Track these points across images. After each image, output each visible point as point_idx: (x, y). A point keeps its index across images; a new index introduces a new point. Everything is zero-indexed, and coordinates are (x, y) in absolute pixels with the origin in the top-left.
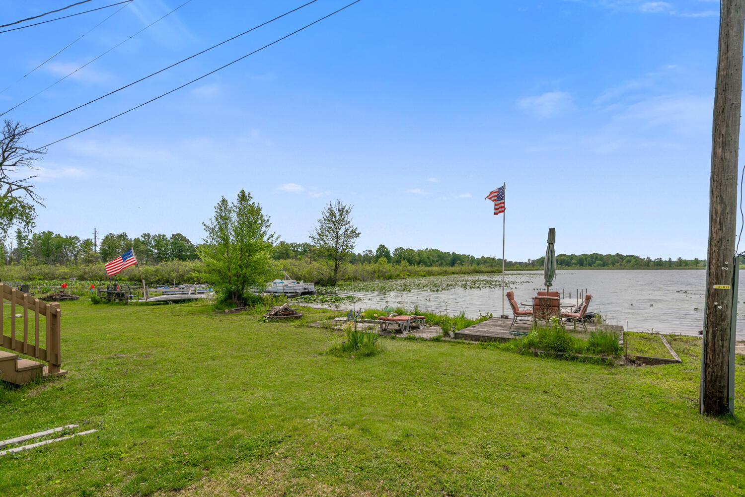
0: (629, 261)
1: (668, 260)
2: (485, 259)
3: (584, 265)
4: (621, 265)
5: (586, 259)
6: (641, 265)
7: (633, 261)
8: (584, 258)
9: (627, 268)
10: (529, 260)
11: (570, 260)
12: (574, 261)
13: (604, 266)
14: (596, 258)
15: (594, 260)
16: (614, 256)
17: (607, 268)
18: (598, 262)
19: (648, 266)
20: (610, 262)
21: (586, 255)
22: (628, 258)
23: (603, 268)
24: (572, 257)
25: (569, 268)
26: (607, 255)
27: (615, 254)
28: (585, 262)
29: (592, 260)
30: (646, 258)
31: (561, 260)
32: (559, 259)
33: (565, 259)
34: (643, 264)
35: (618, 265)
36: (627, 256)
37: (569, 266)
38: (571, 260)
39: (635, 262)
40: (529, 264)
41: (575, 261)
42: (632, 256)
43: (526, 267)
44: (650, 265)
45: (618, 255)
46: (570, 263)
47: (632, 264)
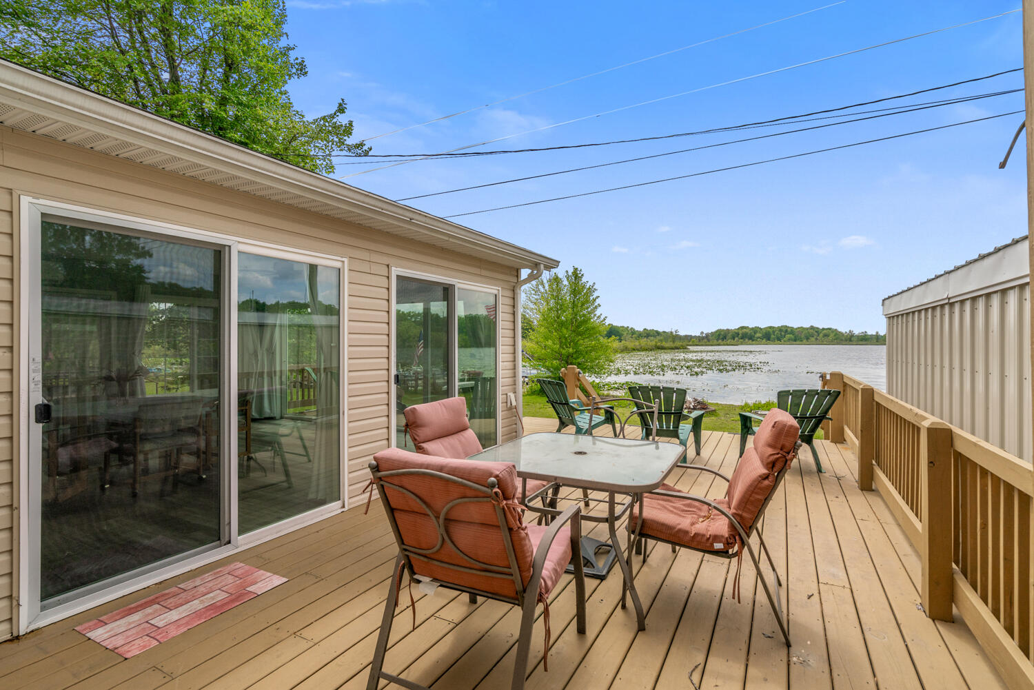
0: (826, 335)
1: (874, 334)
2: (647, 332)
3: (771, 339)
4: (816, 339)
5: (774, 332)
6: (842, 340)
7: (832, 335)
8: (771, 331)
9: (825, 343)
10: (702, 333)
11: (753, 334)
12: (758, 335)
13: (795, 340)
14: (786, 331)
15: (783, 333)
16: (807, 329)
17: (801, 343)
18: (788, 336)
19: (850, 340)
20: (803, 336)
21: (774, 327)
22: (825, 331)
23: (795, 343)
24: (756, 330)
25: (754, 342)
26: (799, 328)
27: (808, 326)
28: (772, 336)
29: (781, 334)
30: (848, 332)
31: (742, 334)
32: (740, 332)
33: (747, 333)
34: (844, 339)
35: (813, 339)
36: (823, 329)
37: (753, 341)
38: (755, 333)
39: (835, 336)
40: (703, 338)
41: (760, 335)
42: (830, 329)
43: (700, 341)
44: (852, 339)
45: (812, 327)
46: (754, 337)
47: (830, 338)
